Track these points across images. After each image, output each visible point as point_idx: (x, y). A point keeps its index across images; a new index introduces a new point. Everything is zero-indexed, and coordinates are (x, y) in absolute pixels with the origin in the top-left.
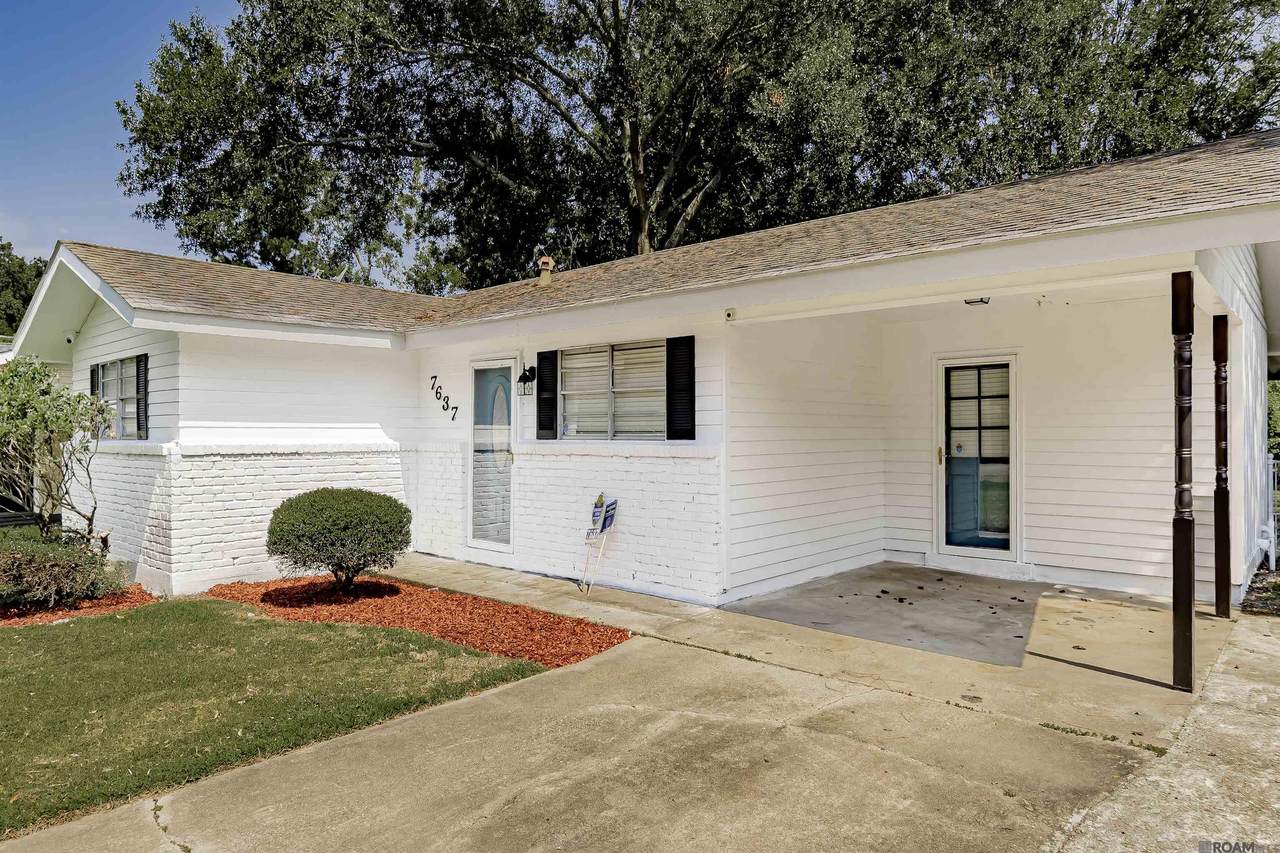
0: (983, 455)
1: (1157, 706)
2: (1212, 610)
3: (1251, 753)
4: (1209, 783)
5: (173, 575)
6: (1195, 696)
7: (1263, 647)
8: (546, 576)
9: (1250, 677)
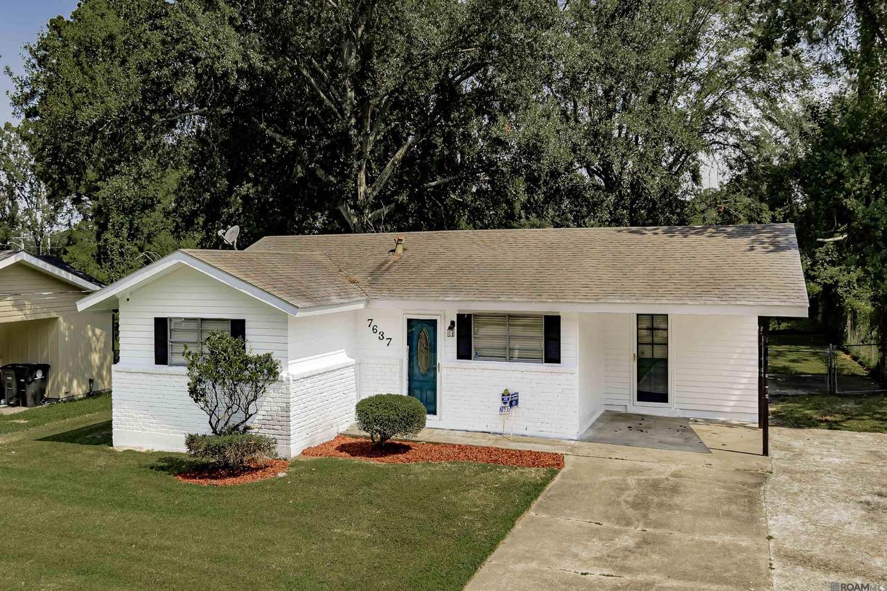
0: (655, 357)
1: (761, 460)
2: (757, 426)
3: (792, 470)
4: (787, 478)
5: (291, 446)
6: (770, 457)
7: (780, 439)
8: (467, 431)
9: (782, 450)
